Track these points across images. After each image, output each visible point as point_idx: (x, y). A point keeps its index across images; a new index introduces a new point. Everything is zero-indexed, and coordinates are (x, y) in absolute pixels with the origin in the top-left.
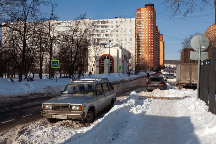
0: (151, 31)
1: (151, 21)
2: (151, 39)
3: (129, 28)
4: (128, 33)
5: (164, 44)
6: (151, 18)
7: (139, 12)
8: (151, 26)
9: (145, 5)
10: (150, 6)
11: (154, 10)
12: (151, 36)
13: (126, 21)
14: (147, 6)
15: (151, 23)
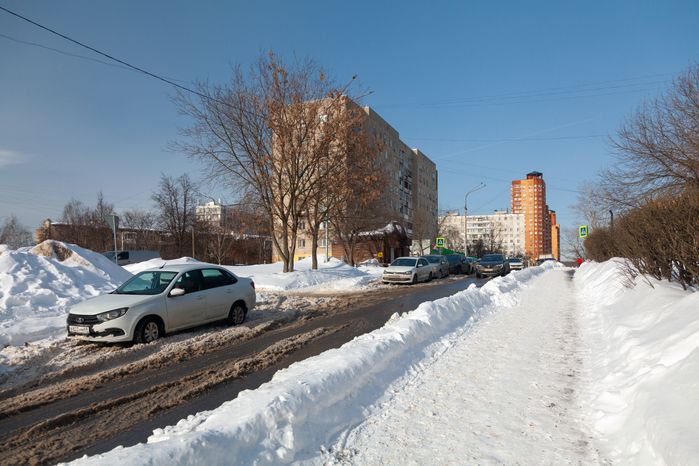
0: (539, 218)
1: (538, 201)
2: (539, 231)
3: (516, 227)
4: (515, 233)
5: (558, 232)
6: (538, 197)
7: (517, 187)
8: (539, 210)
9: (528, 175)
10: (535, 176)
11: (542, 183)
12: (539, 227)
13: (512, 218)
14: (530, 176)
15: (539, 205)
